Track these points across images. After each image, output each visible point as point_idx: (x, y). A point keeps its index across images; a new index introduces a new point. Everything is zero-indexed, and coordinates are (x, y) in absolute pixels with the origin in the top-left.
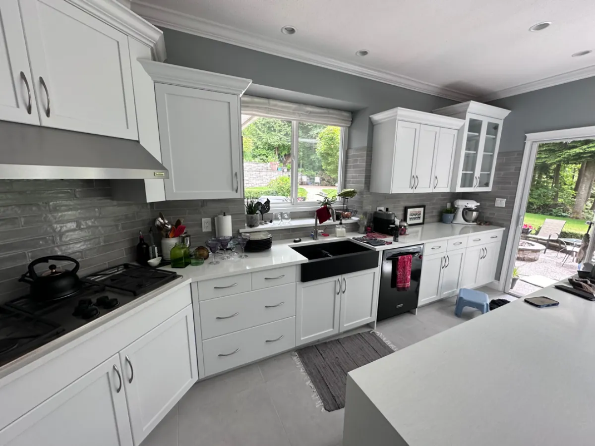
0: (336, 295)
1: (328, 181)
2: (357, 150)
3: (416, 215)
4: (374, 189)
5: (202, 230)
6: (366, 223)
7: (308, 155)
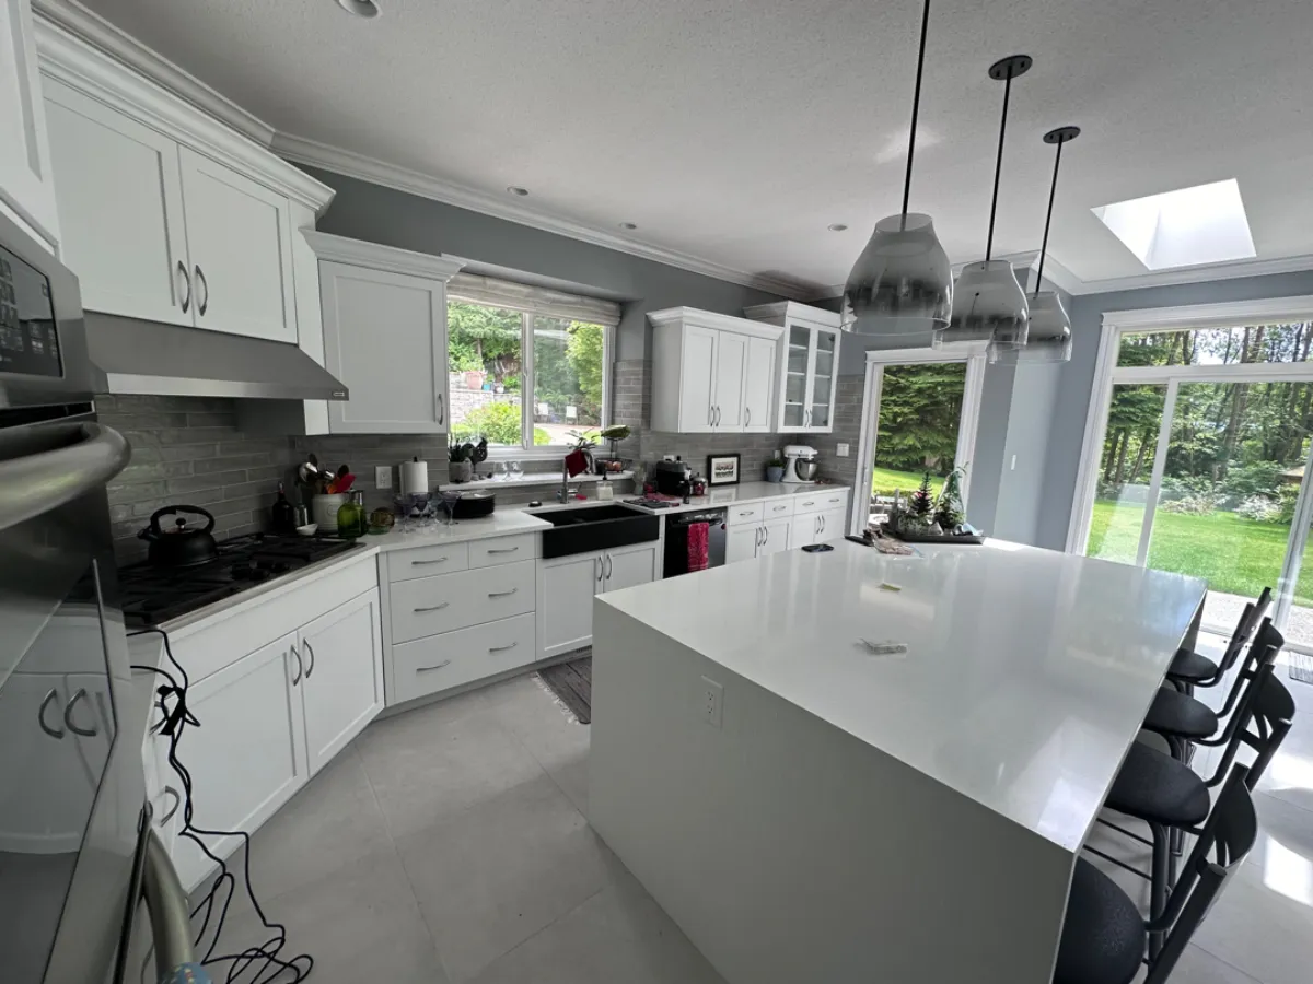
0: (598, 582)
1: (593, 416)
2: (630, 362)
3: (726, 468)
4: (658, 426)
5: (375, 485)
6: (644, 480)
7: (549, 359)
